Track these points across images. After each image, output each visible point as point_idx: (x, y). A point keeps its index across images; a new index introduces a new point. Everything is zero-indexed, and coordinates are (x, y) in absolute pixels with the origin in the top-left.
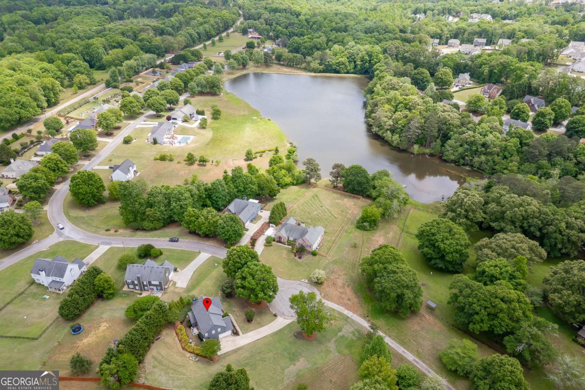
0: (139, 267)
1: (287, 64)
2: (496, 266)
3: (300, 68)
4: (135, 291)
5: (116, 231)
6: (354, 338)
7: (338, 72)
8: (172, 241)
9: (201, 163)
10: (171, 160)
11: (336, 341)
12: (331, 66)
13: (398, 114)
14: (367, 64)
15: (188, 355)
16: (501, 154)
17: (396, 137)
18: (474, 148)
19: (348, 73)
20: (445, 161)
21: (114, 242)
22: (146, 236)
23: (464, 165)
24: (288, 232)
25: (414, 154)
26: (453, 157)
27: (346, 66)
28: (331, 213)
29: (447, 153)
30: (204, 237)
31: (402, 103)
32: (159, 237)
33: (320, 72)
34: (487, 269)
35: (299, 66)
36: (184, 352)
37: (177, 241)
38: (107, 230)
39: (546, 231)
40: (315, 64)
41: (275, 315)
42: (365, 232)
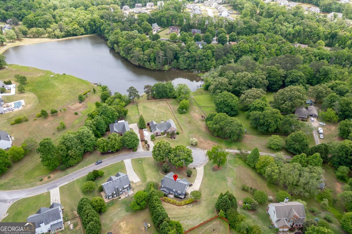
0: (112, 183)
1: (34, 36)
2: (259, 103)
3: (45, 37)
4: (114, 199)
5: (49, 178)
6: (234, 159)
7: (76, 35)
8: (98, 164)
9: (53, 114)
10: (27, 120)
11: (229, 163)
12: (69, 32)
13: (146, 52)
14: (94, 27)
15: (185, 207)
16: (207, 59)
17: (152, 64)
18: (194, 59)
19: (82, 34)
20: (182, 70)
21: (57, 184)
22: (76, 170)
23: (191, 69)
24: (160, 129)
25: (166, 70)
26: (185, 67)
27: (80, 31)
28: (161, 112)
29: (181, 65)
30: (116, 152)
31: (145, 45)
32: (86, 166)
33: (63, 37)
34: (257, 106)
35: (43, 36)
36: (181, 207)
37: (102, 162)
38: (41, 180)
39: (257, 84)
40: (58, 32)
41: (194, 168)
42: (186, 114)
